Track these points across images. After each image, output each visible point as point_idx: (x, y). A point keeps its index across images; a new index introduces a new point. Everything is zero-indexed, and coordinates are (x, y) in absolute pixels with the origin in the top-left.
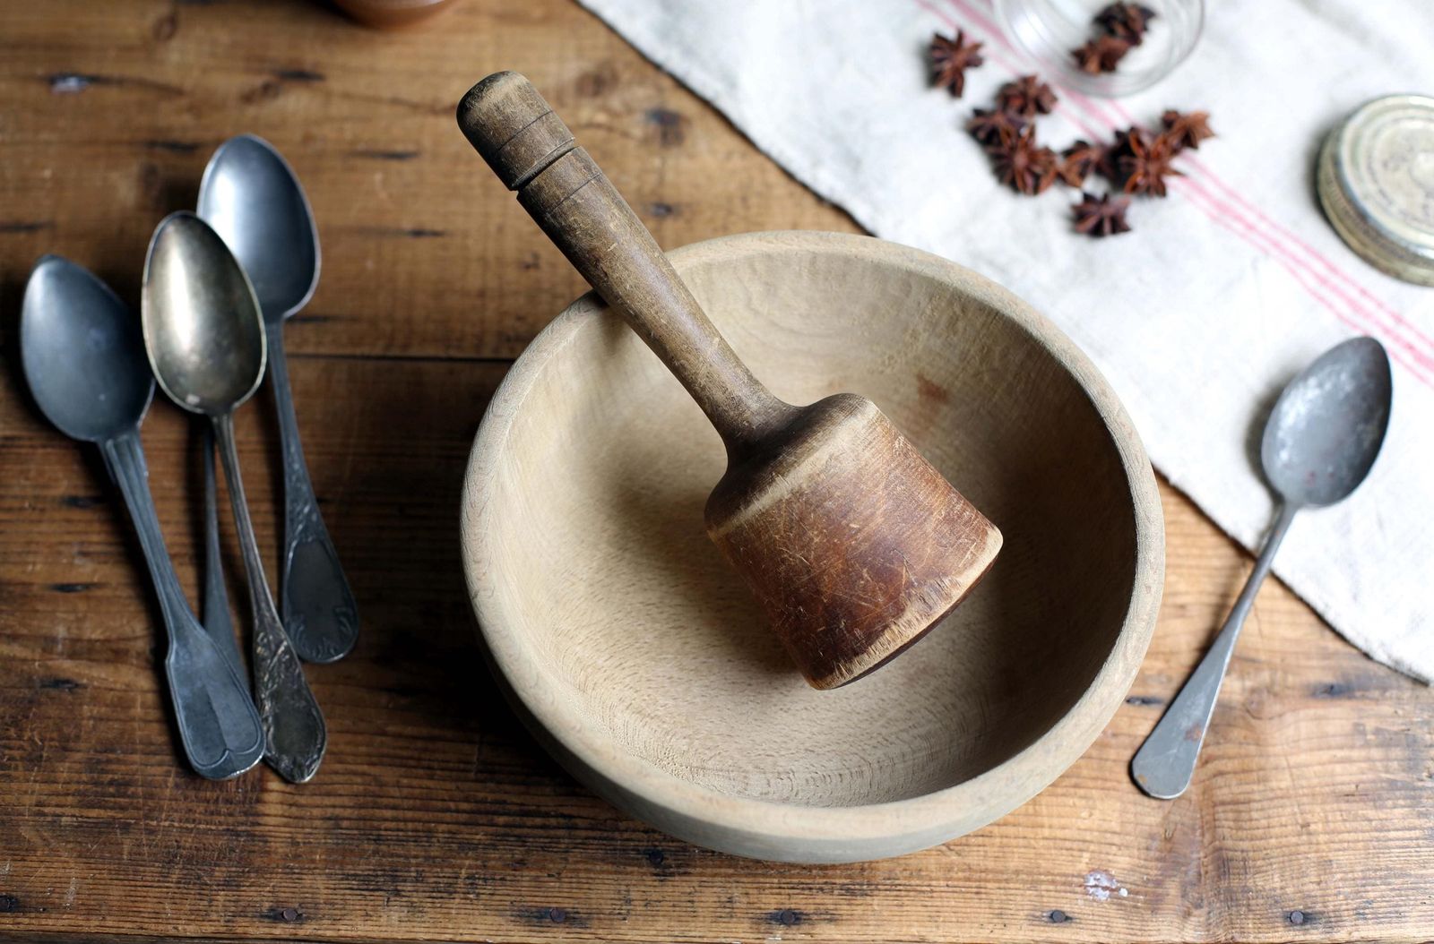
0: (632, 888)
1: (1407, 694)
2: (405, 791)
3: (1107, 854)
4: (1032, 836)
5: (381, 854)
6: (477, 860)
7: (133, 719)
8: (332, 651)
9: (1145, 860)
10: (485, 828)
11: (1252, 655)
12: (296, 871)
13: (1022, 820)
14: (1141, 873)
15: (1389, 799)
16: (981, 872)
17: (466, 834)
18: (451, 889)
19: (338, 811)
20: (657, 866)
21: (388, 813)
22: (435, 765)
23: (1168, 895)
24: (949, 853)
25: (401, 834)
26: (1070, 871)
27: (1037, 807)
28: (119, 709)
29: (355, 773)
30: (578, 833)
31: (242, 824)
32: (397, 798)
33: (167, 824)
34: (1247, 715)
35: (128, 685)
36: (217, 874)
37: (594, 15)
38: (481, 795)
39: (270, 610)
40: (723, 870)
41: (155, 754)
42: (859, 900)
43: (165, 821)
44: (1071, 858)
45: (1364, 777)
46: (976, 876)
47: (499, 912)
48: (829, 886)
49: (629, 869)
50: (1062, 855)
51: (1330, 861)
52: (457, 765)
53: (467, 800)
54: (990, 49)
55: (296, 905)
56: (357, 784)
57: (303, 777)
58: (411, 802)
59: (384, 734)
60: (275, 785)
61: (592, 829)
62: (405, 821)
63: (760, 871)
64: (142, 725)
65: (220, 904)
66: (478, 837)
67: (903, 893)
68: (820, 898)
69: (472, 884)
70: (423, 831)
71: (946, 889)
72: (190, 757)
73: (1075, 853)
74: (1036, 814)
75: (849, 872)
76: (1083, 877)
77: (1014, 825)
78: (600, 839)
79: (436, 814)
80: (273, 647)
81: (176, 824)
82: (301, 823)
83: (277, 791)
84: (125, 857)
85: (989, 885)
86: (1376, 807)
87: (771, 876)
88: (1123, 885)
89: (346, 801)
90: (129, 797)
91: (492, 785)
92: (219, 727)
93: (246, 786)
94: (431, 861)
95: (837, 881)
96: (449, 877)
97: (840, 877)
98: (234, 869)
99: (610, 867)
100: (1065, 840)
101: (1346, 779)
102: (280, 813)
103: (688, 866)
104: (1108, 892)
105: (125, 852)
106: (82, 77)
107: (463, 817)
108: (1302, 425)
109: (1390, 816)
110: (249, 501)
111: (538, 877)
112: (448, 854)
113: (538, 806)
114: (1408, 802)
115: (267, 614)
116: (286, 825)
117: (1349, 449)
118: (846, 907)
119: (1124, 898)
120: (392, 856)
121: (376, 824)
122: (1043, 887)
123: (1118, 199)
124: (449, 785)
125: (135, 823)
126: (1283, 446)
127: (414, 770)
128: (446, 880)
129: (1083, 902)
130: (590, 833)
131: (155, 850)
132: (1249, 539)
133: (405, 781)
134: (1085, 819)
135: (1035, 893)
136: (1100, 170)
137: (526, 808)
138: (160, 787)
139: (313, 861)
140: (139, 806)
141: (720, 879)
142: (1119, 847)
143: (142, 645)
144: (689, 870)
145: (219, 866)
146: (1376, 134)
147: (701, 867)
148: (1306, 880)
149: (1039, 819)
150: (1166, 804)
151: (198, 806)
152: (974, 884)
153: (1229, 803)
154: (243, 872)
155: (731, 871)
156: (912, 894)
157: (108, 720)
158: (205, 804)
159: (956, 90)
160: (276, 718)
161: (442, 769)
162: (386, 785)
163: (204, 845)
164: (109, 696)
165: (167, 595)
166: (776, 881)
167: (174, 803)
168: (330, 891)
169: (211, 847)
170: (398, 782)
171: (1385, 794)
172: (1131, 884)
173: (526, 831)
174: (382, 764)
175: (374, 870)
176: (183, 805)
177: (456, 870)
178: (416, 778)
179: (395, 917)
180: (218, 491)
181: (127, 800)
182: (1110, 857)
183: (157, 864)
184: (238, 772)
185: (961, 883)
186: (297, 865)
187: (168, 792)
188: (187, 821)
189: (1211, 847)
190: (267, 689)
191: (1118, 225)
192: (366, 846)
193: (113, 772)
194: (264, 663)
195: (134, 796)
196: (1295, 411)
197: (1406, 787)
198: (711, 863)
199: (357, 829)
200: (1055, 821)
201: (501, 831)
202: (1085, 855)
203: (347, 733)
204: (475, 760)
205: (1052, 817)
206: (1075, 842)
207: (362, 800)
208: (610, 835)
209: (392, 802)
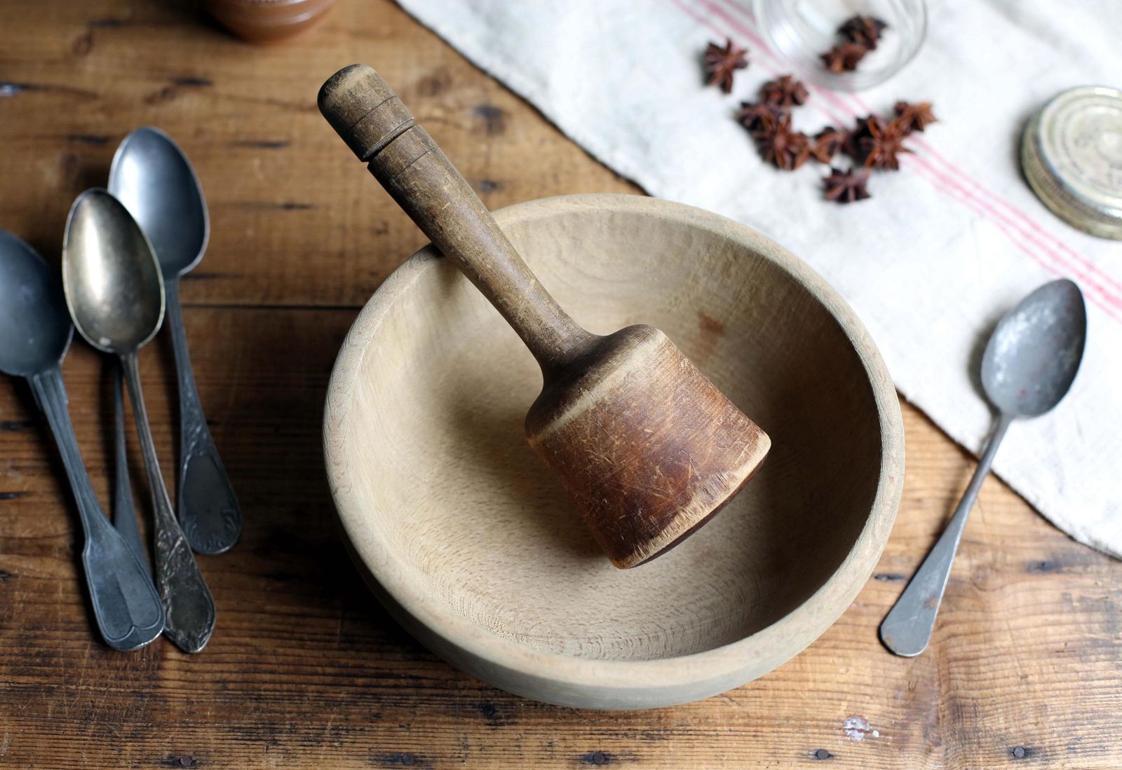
0: (469, 736)
1: (1105, 569)
2: (281, 658)
3: (862, 702)
4: (799, 688)
5: (261, 710)
6: (340, 714)
7: (56, 603)
8: (220, 544)
9: (893, 707)
10: (347, 688)
11: (977, 538)
12: (191, 725)
13: (791, 675)
14: (889, 718)
15: (1093, 654)
16: (758, 719)
17: (331, 693)
18: (320, 739)
19: (225, 676)
20: (489, 717)
21: (267, 677)
22: (306, 637)
23: (912, 735)
24: (731, 703)
25: (277, 693)
26: (831, 716)
27: (803, 665)
28: (44, 594)
29: (239, 644)
30: (424, 691)
31: (146, 687)
32: (274, 664)
33: (84, 687)
34: (974, 587)
35: (52, 575)
36: (125, 728)
37: (431, 32)
38: (343, 661)
39: (168, 511)
40: (544, 720)
41: (74, 630)
42: (657, 743)
43: (83, 685)
44: (832, 707)
45: (1071, 637)
46: (754, 722)
47: (359, 757)
48: (632, 732)
49: (467, 720)
50: (824, 704)
51: (1045, 705)
52: (323, 637)
53: (332, 665)
54: (754, 54)
55: (191, 753)
57: (196, 648)
58: (286, 667)
59: (263, 612)
60: (173, 654)
61: (436, 688)
62: (281, 683)
63: (575, 721)
64: (63, 606)
65: (128, 753)
66: (341, 695)
67: (693, 737)
68: (625, 742)
69: (336, 734)
70: (296, 691)
71: (729, 733)
72: (103, 633)
73: (836, 702)
74: (802, 671)
75: (649, 720)
76: (842, 722)
77: (784, 680)
78: (443, 695)
79: (307, 676)
80: (171, 542)
81: (91, 688)
82: (194, 686)
83: (175, 660)
84: (49, 715)
85: (765, 729)
86: (1082, 662)
87: (584, 724)
88: (875, 728)
89: (232, 667)
90: (52, 666)
91: (353, 653)
92: (127, 607)
93: (149, 656)
94: (302, 716)
95: (639, 728)
96: (317, 729)
97: (641, 725)
98: (139, 724)
99: (450, 719)
100: (826, 691)
101: (1057, 638)
102: (178, 677)
103: (515, 717)
104: (862, 734)
105: (50, 712)
106: (15, 85)
107: (329, 679)
108: (1014, 352)
109: (1093, 668)
110: (151, 424)
111: (391, 727)
112: (317, 710)
113: (390, 669)
114: (1108, 656)
115: (166, 515)
116: (182, 688)
117: (1053, 371)
118: (646, 749)
119: (877, 739)
120: (270, 712)
121: (256, 686)
122: (809, 730)
123: (859, 173)
124: (316, 653)
125: (58, 687)
126: (999, 369)
127: (288, 641)
128: (315, 731)
129: (842, 742)
130: (434, 691)
131: (74, 709)
132: (972, 444)
133: (281, 650)
134: (842, 674)
135: (802, 735)
136: (844, 150)
137: (381, 671)
138: (79, 658)
139: (205, 717)
140: (62, 673)
141: (542, 727)
142: (871, 696)
143: (64, 542)
144: (516, 720)
145: (127, 722)
146: (1069, 118)
147: (526, 718)
148: (1026, 721)
149: (805, 675)
150: (909, 660)
151: (110, 673)
152: (752, 729)
153: (961, 659)
154: (147, 726)
155: (551, 721)
156: (701, 737)
157: (35, 603)
158: (116, 671)
159: (726, 87)
160: (174, 599)
161: (312, 640)
162: (265, 653)
163: (115, 704)
164: (36, 583)
165: (84, 500)
166: (588, 728)
167: (89, 670)
168: (219, 741)
169: (120, 707)
170: (275, 651)
171: (1089, 651)
172: (881, 726)
173: (380, 690)
174: (262, 637)
175: (256, 724)
176: (96, 672)
177: (323, 723)
178: (290, 647)
179: (273, 762)
180: (125, 416)
181: (51, 669)
182: (864, 705)
183: (76, 721)
184: (142, 644)
185: (741, 728)
186: (192, 720)
187: (84, 662)
188: (101, 685)
189: (947, 695)
190: (166, 576)
191: (860, 193)
192: (249, 704)
193: (39, 646)
194: (163, 555)
195: (57, 665)
196: (1008, 340)
197: (1106, 644)
198: (534, 714)
199: (241, 690)
200: (818, 677)
201: (360, 689)
202: (843, 703)
203: (233, 611)
204: (338, 631)
205: (815, 672)
206: (834, 692)
207: (245, 666)
208: (451, 692)
209: (270, 667)
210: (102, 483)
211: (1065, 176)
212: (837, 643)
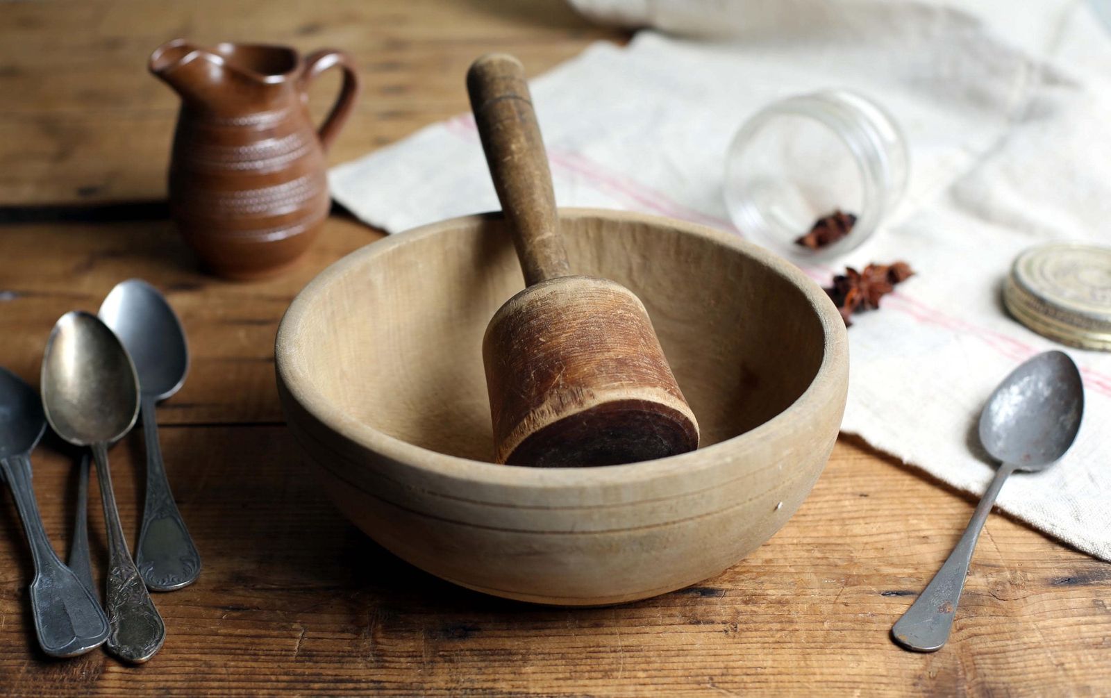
2: (231, 670)
3: (877, 689)
4: (805, 680)
8: (175, 579)
9: (913, 692)
10: (302, 690)
11: (993, 562)
13: (794, 670)
19: (169, 684)
21: (216, 684)
22: (261, 653)
27: (808, 662)
29: (188, 660)
31: (83, 693)
32: (225, 674)
33: (15, 695)
34: (993, 598)
38: (299, 671)
39: (125, 551)
41: (12, 652)
43: (14, 693)
44: (842, 693)
45: (1109, 633)
50: (834, 692)
51: (1088, 686)
52: (280, 652)
53: (286, 674)
56: (190, 666)
57: (140, 656)
58: (236, 676)
59: (217, 635)
60: (115, 668)
61: (399, 689)
62: (230, 688)
64: (4, 634)
72: (40, 640)
73: (847, 690)
74: (807, 666)
77: (788, 674)
79: (258, 683)
80: (125, 577)
82: (135, 692)
83: (117, 672)
89: (178, 677)
91: (310, 663)
92: (71, 623)
93: (90, 670)
100: (836, 682)
101: (1093, 634)
102: (118, 685)
106: (15, 293)
107: (283, 684)
108: (1012, 423)
113: (351, 676)
115: (124, 556)
116: (121, 693)
117: (1056, 435)
121: (203, 691)
124: (270, 665)
126: (999, 438)
127: (240, 656)
130: (397, 692)
132: (976, 488)
133: (232, 663)
134: (853, 668)
137: (340, 678)
138: (14, 673)
142: (887, 684)
143: (13, 586)
149: (810, 670)
151: (45, 683)
153: (986, 654)
158: (52, 683)
160: (122, 623)
161: (266, 655)
162: (215, 666)
165: (38, 544)
167: (24, 682)
170: (226, 664)
173: (337, 692)
174: (213, 654)
176: (31, 683)
178: (242, 661)
182: (880, 692)
184: (83, 648)
187: (19, 676)
188: (34, 693)
189: (973, 681)
190: (116, 604)
194: (115, 588)
199: (185, 695)
200: (825, 670)
201: (315, 692)
202: (856, 691)
203: (184, 634)
204: (296, 648)
205: (822, 667)
206: (845, 682)
207: (192, 676)
208: (415, 692)
209: (219, 676)
210: (59, 545)
211: (1048, 295)
212: (845, 644)
